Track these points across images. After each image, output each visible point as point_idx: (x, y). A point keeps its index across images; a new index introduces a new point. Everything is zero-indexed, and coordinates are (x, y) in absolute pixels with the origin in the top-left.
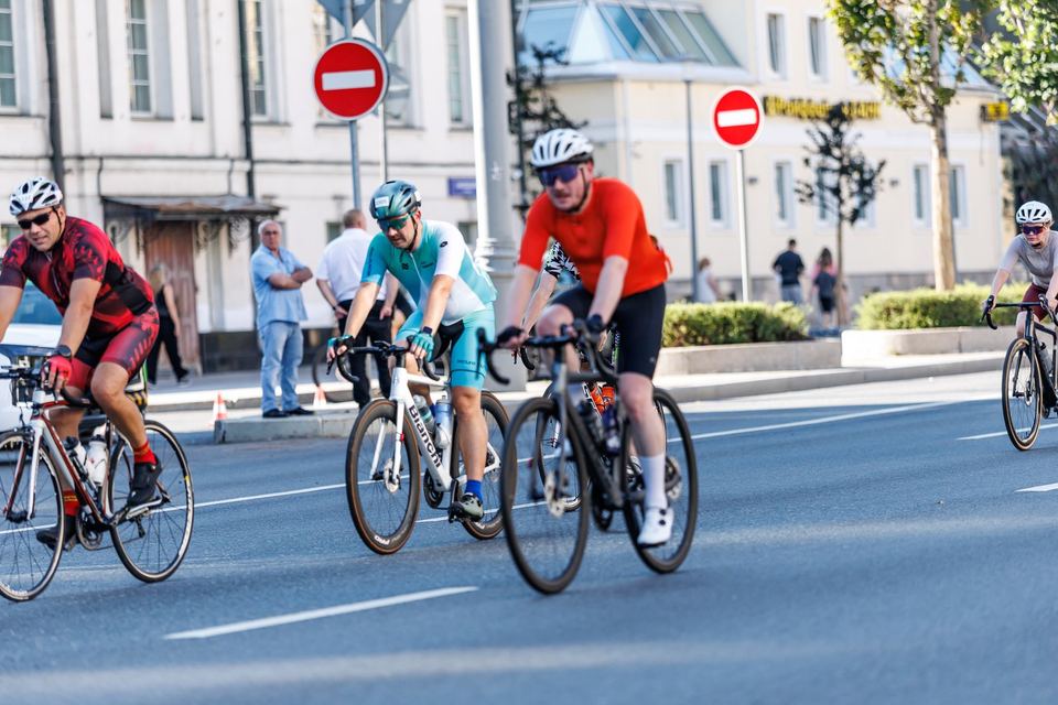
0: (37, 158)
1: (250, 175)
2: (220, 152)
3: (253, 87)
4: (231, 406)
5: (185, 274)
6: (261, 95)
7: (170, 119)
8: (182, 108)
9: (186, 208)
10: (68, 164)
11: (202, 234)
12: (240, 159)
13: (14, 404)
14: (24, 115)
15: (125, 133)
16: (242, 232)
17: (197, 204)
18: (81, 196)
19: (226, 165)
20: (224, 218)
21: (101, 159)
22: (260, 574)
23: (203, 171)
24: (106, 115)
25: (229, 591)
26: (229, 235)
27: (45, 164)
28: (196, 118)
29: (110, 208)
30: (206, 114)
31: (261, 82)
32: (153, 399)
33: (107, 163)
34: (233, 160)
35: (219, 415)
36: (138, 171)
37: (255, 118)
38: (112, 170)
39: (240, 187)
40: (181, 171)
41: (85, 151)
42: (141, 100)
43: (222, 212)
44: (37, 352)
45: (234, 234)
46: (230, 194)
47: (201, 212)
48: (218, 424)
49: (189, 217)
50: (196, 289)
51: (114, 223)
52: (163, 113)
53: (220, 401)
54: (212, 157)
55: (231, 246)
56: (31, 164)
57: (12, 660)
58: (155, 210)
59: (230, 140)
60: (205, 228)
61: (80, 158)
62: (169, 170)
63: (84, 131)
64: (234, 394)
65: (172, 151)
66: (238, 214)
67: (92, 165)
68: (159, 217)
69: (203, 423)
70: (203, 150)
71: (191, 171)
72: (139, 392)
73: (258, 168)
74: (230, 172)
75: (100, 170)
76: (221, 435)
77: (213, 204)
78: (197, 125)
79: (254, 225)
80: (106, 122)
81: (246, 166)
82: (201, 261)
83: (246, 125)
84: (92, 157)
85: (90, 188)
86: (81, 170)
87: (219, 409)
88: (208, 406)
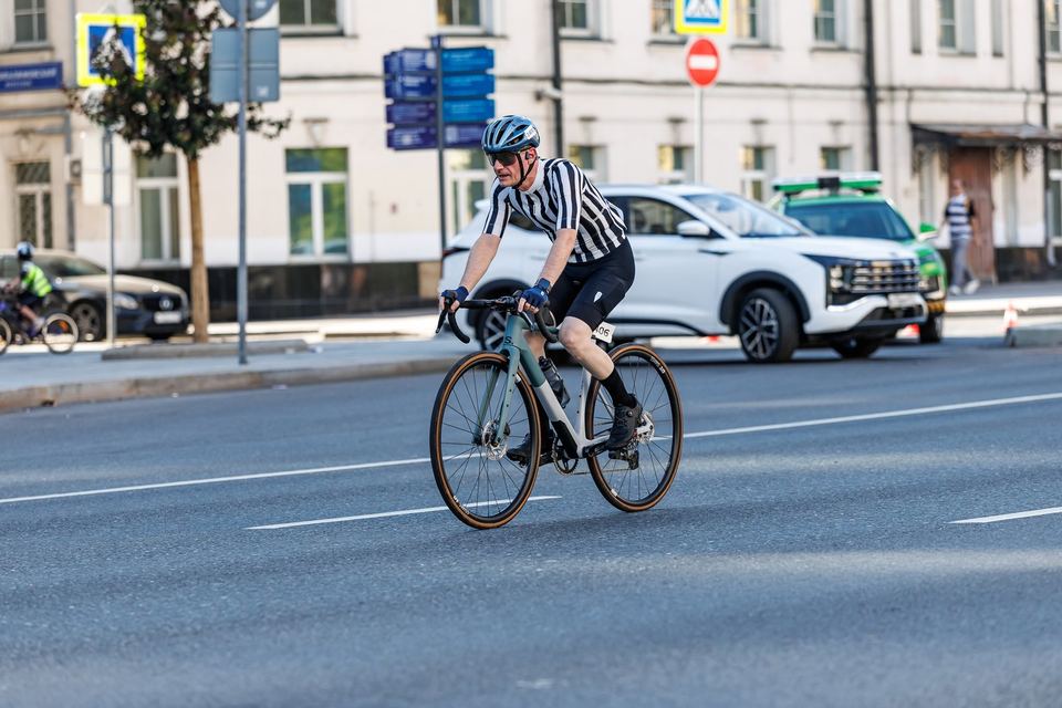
0: (852, 88)
1: (1044, 107)
2: (1018, 84)
3: (1048, 28)
4: (1021, 314)
5: (983, 194)
6: (1056, 35)
7: (973, 55)
8: (984, 44)
9: (986, 135)
10: (882, 94)
11: (999, 158)
12: (1036, 92)
13: (827, 306)
14: (843, 49)
15: (934, 66)
16: (1036, 158)
17: (996, 131)
18: (892, 123)
19: (1023, 97)
20: (1019, 144)
21: (910, 90)
22: (1040, 468)
23: (1002, 102)
24: (917, 51)
25: (1011, 482)
26: (1024, 159)
27: (860, 94)
28: (997, 54)
29: (920, 134)
30: (1005, 51)
31: (1057, 22)
32: (950, 306)
33: (918, 94)
34: (1027, 92)
35: (1011, 323)
36: (945, 101)
37: (1050, 54)
38: (921, 100)
39: (1035, 117)
40: (983, 102)
41: (897, 82)
42: (948, 38)
43: (1017, 139)
44: (848, 262)
45: (1029, 160)
46: (1026, 124)
47: (1000, 139)
48: (1009, 331)
49: (989, 144)
50: (993, 208)
51: (921, 147)
52: (968, 49)
53: (1012, 309)
54: (1011, 89)
55: (1026, 169)
56: (847, 94)
57: (813, 538)
58: (957, 136)
59: (1027, 75)
60: (1002, 153)
61: (892, 89)
62: (972, 101)
63: (895, 65)
64: (1026, 303)
65: (974, 83)
66: (1032, 141)
67: (903, 95)
68: (962, 143)
69: (995, 329)
70: (1002, 82)
71: (991, 102)
72: (939, 300)
73: (1052, 100)
74: (1026, 104)
75: (910, 100)
76: (1011, 340)
77: (1010, 132)
78: (998, 61)
79: (1046, 151)
80: (916, 58)
81: (1040, 98)
82: (998, 183)
83: (1042, 62)
84: (903, 88)
85: (900, 115)
86: (892, 100)
87: (1011, 318)
88: (1000, 313)
